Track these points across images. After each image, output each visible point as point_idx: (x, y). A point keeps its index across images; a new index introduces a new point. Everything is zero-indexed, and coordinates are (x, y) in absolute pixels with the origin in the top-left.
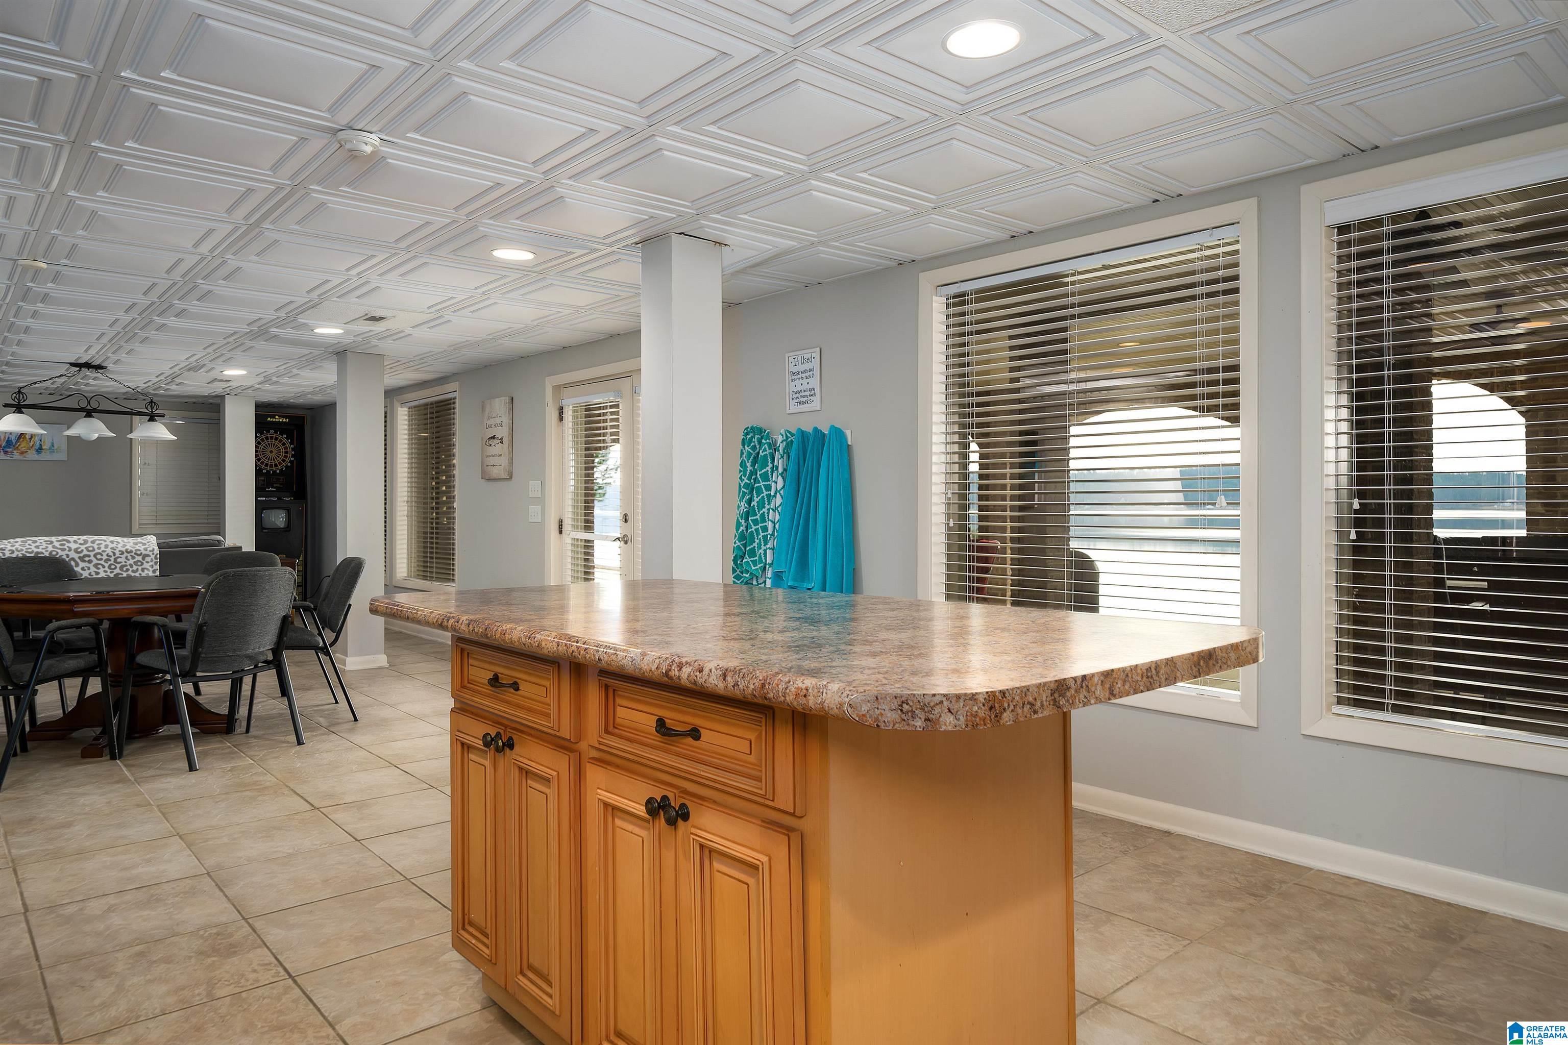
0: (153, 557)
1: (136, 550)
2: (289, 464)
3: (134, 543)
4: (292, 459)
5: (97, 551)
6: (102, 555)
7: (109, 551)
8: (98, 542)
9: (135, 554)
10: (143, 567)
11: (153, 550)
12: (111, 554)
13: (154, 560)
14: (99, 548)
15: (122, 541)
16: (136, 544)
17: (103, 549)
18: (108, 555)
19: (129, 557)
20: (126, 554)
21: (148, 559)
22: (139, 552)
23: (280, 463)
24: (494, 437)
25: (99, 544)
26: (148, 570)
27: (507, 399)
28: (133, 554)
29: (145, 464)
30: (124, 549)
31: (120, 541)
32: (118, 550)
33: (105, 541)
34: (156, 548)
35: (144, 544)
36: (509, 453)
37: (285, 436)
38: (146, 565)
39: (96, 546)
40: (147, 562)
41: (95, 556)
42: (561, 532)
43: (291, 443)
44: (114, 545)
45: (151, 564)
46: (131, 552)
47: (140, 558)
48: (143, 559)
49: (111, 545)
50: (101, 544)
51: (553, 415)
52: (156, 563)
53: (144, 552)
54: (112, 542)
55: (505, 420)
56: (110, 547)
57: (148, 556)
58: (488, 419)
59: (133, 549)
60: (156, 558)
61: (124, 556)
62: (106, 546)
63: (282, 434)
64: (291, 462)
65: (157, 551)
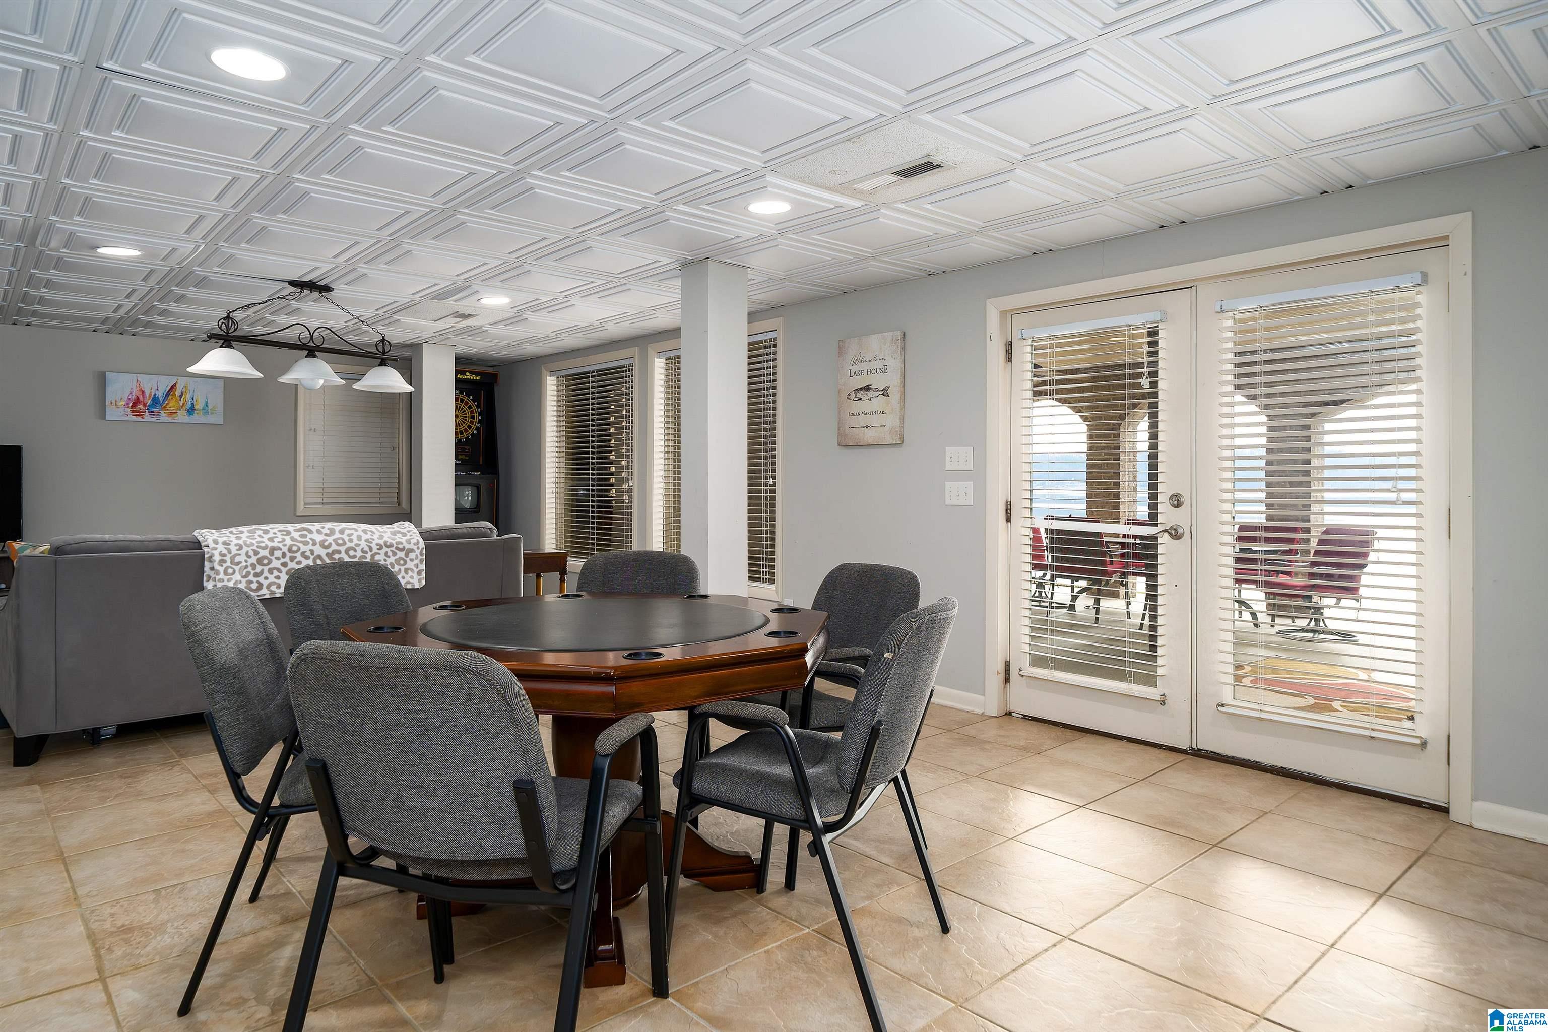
0: (418, 552)
1: (398, 543)
2: (475, 432)
3: (391, 533)
4: (479, 425)
5: (349, 544)
6: (355, 551)
7: (363, 544)
8: (347, 532)
9: (397, 548)
10: (406, 567)
11: (418, 542)
12: (367, 549)
13: (420, 557)
14: (351, 541)
15: (377, 529)
16: (394, 533)
17: (355, 541)
18: (363, 551)
19: (390, 554)
20: (385, 549)
21: (412, 555)
22: (401, 546)
23: (466, 431)
24: (868, 388)
25: (349, 535)
26: (412, 570)
27: (899, 334)
28: (393, 549)
29: (311, 430)
30: (381, 542)
31: (374, 530)
32: (374, 543)
33: (356, 530)
34: (421, 540)
35: (404, 535)
36: (901, 409)
37: (471, 397)
38: (410, 565)
39: (346, 539)
40: (412, 560)
41: (347, 552)
42: (1008, 519)
43: (478, 406)
44: (368, 536)
45: (416, 562)
46: (391, 546)
47: (401, 554)
48: (407, 555)
49: (364, 537)
50: (352, 534)
51: (996, 351)
52: (421, 561)
53: (407, 546)
54: (365, 531)
55: (894, 364)
56: (363, 539)
57: (412, 551)
58: (855, 362)
59: (394, 542)
60: (421, 554)
61: (382, 552)
62: (359, 538)
63: (468, 395)
64: (477, 429)
65: (422, 544)
